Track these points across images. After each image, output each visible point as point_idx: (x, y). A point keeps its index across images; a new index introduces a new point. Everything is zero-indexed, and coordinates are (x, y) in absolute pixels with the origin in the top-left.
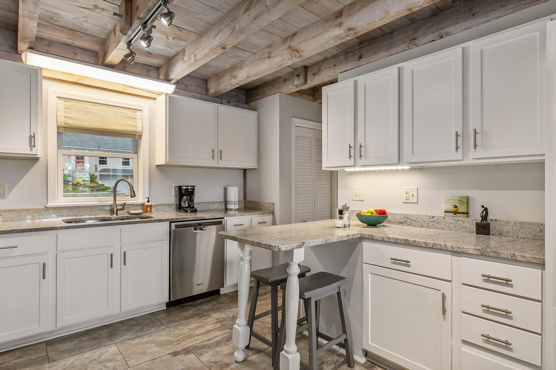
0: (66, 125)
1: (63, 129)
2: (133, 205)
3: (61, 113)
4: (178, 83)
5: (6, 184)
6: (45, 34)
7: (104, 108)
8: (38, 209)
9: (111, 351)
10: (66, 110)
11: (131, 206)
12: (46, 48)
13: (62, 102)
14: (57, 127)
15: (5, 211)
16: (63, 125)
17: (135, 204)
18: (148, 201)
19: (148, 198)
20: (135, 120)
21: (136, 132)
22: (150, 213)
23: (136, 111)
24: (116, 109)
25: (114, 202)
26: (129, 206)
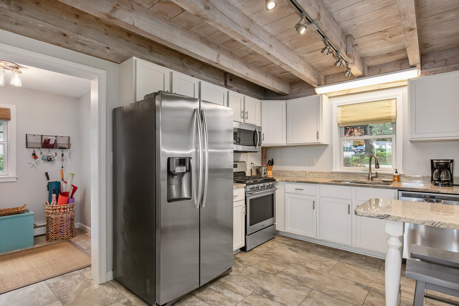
0: (342, 122)
1: (341, 124)
2: (387, 174)
3: (340, 116)
4: (435, 62)
5: (315, 159)
6: (328, 73)
7: (366, 105)
8: (328, 173)
9: (333, 263)
10: (342, 113)
11: (386, 175)
12: (331, 80)
13: (340, 109)
14: (338, 124)
15: (314, 172)
16: (340, 122)
17: (389, 174)
18: (396, 172)
19: (396, 170)
20: (390, 108)
21: (391, 117)
22: (398, 182)
23: (391, 100)
24: (375, 103)
25: (370, 171)
26: (384, 175)
